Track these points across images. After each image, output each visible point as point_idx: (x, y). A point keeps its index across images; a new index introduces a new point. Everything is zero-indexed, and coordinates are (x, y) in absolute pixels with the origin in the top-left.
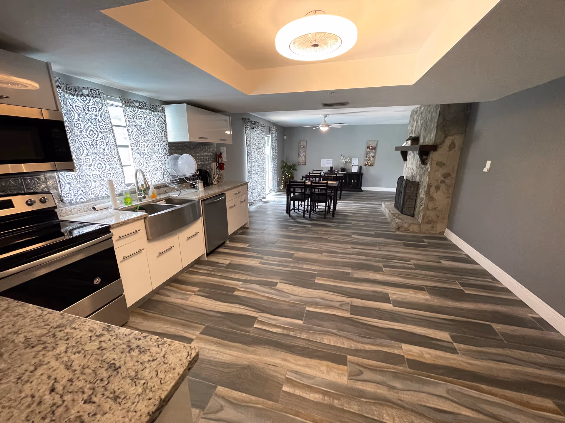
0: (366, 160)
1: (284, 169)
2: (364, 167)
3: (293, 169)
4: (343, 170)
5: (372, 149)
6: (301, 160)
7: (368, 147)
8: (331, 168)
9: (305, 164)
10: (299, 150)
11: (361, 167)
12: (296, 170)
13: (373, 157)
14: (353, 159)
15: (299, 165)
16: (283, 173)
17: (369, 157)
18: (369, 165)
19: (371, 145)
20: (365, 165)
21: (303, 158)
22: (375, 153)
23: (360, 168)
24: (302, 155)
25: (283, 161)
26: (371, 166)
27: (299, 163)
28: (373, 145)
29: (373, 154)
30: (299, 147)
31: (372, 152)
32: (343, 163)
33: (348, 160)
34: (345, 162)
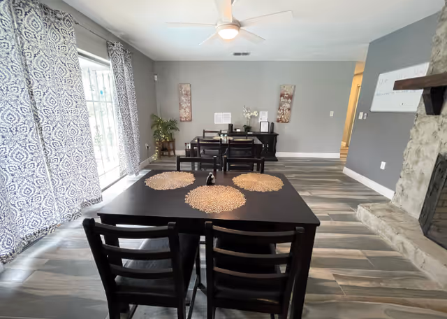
0: (278, 114)
1: (158, 127)
2: (276, 124)
3: (172, 128)
4: (248, 128)
5: (288, 98)
6: (184, 114)
7: (282, 95)
8: (231, 126)
9: (191, 120)
10: (180, 99)
11: (273, 123)
12: (177, 129)
13: (289, 109)
14: (261, 113)
15: (181, 121)
16: (156, 134)
17: (283, 110)
18: (283, 122)
19: (285, 91)
20: (278, 121)
21: (188, 110)
22: (291, 104)
23: (272, 126)
24: (184, 106)
25: (153, 116)
26: (285, 122)
27: (181, 117)
28: (289, 91)
29: (288, 106)
30: (180, 94)
31: (288, 102)
32: (248, 118)
33: (255, 114)
34: (251, 117)
